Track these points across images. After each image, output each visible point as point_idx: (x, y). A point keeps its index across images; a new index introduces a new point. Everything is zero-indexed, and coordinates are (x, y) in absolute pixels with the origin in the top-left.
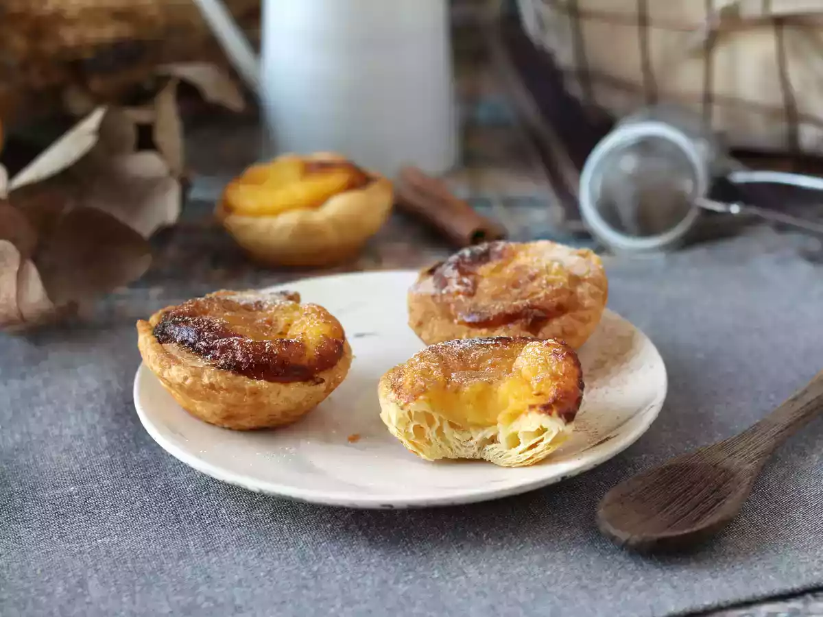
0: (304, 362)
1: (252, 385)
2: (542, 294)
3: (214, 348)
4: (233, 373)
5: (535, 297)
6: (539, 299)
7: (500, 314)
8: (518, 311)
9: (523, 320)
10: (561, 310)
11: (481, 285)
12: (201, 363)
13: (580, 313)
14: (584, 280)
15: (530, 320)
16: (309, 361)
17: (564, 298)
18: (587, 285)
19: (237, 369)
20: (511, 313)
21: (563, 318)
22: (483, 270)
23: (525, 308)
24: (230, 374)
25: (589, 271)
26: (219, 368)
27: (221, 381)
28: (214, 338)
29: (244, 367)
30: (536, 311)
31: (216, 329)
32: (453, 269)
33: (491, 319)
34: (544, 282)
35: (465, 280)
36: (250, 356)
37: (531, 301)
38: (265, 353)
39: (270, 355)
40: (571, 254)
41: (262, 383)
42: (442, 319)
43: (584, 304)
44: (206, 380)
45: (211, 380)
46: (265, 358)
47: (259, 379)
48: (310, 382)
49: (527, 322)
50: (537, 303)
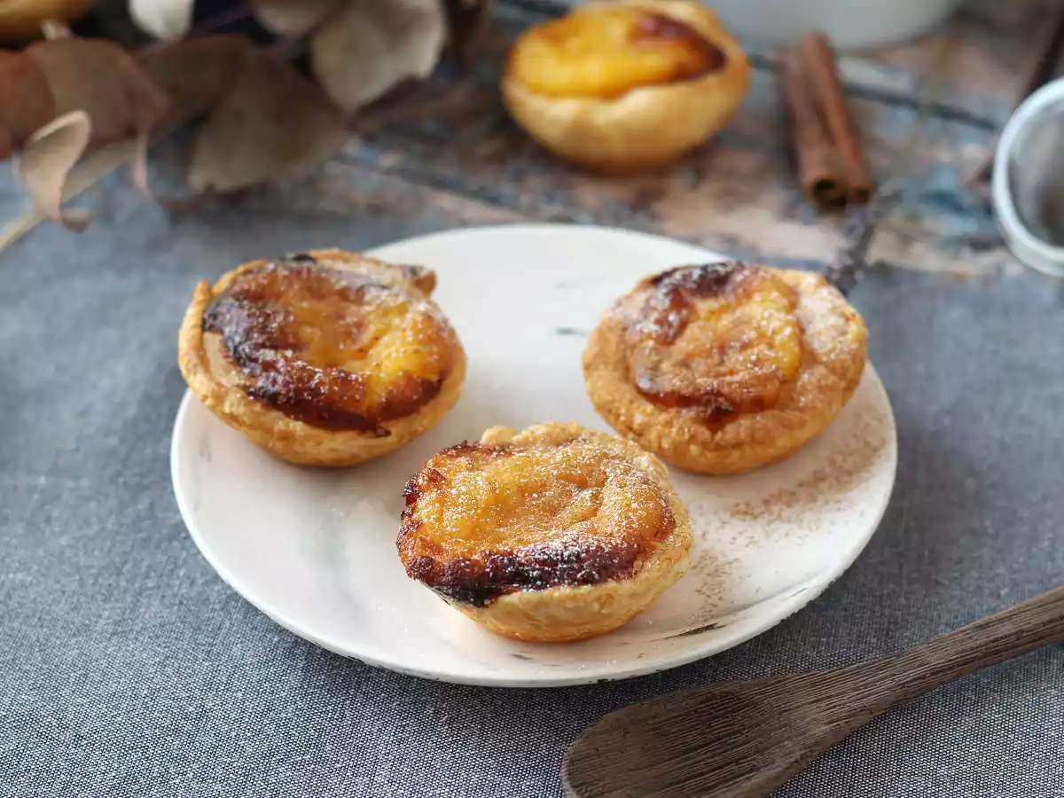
0: (363, 409)
1: (283, 428)
2: (737, 378)
3: (255, 360)
4: (263, 406)
5: (728, 378)
6: (730, 384)
7: (673, 392)
8: (697, 394)
9: (701, 409)
10: (758, 405)
11: (688, 332)
12: (234, 378)
13: (788, 414)
14: (821, 363)
15: (709, 411)
16: (368, 411)
17: (770, 389)
18: (820, 371)
19: (271, 401)
20: (687, 395)
21: (758, 418)
22: (704, 306)
23: (707, 393)
24: (258, 407)
25: (831, 351)
26: (250, 394)
27: (244, 414)
28: (263, 346)
29: (282, 399)
30: (721, 399)
31: (271, 333)
32: (666, 295)
33: (662, 395)
34: (754, 358)
35: (672, 317)
36: (292, 386)
37: (718, 385)
38: (309, 389)
39: (315, 392)
40: (834, 310)
41: (298, 427)
42: (615, 370)
43: (800, 401)
44: (227, 408)
45: (233, 409)
46: (308, 395)
47: (297, 419)
48: (370, 433)
49: (705, 412)
50: (726, 390)
